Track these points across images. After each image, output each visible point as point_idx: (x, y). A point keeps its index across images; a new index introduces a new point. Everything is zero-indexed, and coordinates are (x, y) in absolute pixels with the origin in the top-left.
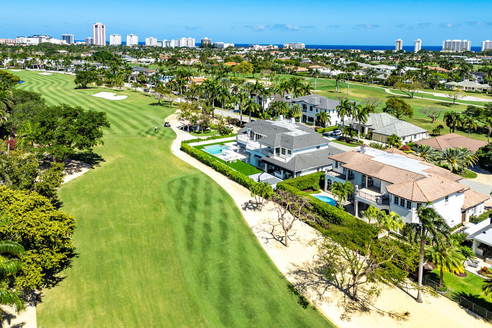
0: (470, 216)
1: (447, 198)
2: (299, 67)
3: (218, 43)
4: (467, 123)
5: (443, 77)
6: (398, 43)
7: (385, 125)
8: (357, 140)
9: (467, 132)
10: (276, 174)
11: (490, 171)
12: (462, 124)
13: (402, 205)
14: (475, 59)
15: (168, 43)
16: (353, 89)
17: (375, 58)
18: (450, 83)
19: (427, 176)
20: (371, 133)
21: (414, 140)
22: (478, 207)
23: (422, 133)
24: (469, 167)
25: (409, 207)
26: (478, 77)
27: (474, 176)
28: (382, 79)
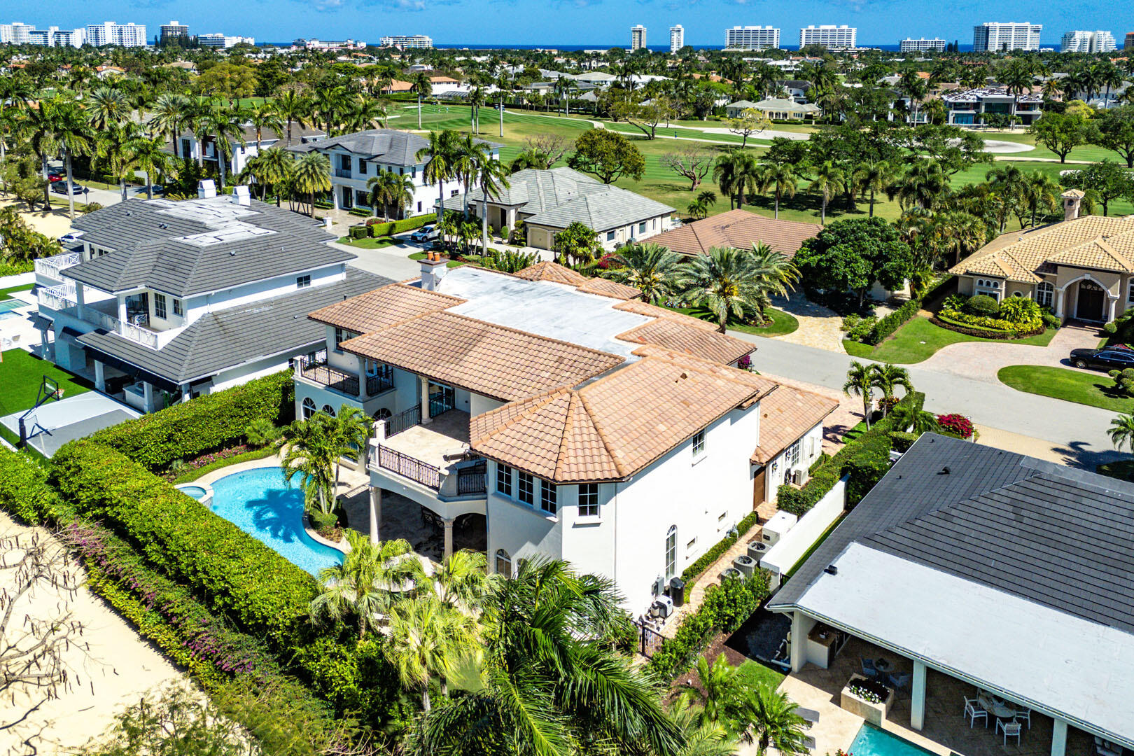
0: (780, 488)
1: (697, 439)
2: (394, 81)
3: (209, 36)
4: (772, 180)
5: (723, 92)
6: (637, 35)
7: (561, 200)
8: (480, 250)
9: (773, 208)
10: (130, 395)
11: (831, 308)
12: (760, 184)
13: (526, 497)
14: (788, 63)
15: (63, 37)
16: (515, 126)
17: (587, 64)
18: (738, 105)
19: (629, 358)
20: (524, 225)
21: (639, 237)
22: (806, 443)
23: (662, 216)
24: (778, 300)
25: (550, 506)
26: (794, 91)
27: (789, 327)
28: (591, 100)
